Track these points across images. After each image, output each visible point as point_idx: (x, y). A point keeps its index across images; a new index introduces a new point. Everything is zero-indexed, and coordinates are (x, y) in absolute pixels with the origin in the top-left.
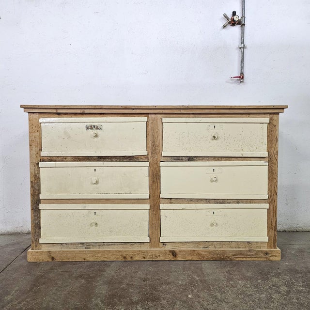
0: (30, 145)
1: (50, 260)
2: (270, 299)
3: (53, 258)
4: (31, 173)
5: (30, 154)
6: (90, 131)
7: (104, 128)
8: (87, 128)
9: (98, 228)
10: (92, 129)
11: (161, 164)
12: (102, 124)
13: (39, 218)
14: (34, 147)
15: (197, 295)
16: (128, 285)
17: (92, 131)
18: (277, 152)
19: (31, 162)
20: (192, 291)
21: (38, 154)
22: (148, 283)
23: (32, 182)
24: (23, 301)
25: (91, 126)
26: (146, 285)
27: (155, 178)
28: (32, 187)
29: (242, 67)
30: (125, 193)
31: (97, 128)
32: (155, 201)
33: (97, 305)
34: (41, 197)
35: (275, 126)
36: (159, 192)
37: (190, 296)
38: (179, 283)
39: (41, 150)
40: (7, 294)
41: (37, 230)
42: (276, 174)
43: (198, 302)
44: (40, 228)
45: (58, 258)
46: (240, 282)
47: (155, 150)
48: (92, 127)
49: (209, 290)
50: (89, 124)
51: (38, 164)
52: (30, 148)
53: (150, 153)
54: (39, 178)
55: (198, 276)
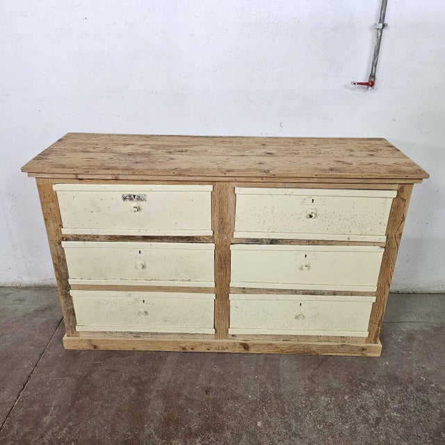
0: (46, 220)
1: (92, 348)
2: (353, 432)
3: (95, 347)
4: (53, 254)
5: (47, 231)
6: (128, 202)
7: (148, 198)
8: (125, 199)
9: (149, 317)
10: (131, 199)
11: (232, 247)
12: (145, 193)
13: (72, 304)
14: (52, 222)
15: (267, 420)
16: (187, 399)
17: (131, 202)
18: (401, 234)
19: (51, 241)
20: (263, 413)
21: (58, 231)
22: (211, 396)
23: (55, 264)
24: (64, 426)
25: (130, 196)
26: (208, 400)
27: (223, 263)
28: (57, 269)
29: (375, 65)
30: (183, 280)
31: (139, 199)
32: (222, 290)
33: (149, 436)
34: (71, 282)
35: (404, 200)
36: (228, 278)
37: (259, 424)
38: (247, 398)
39: (61, 226)
40: (45, 412)
41: (71, 317)
42: (394, 262)
43: (268, 435)
44: (74, 314)
45: (102, 347)
46: (323, 398)
47: (224, 228)
48: (131, 198)
49: (283, 413)
50: (126, 193)
51: (60, 244)
52: (46, 223)
53: (216, 233)
54: (64, 260)
55: (273, 385)
